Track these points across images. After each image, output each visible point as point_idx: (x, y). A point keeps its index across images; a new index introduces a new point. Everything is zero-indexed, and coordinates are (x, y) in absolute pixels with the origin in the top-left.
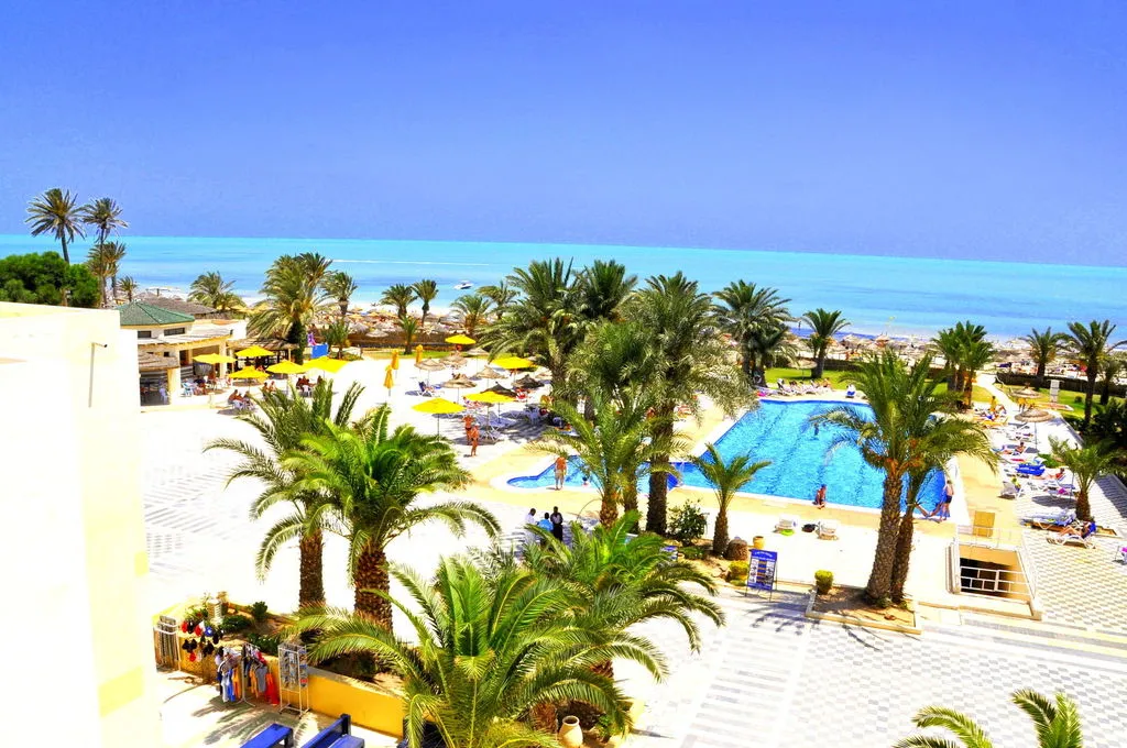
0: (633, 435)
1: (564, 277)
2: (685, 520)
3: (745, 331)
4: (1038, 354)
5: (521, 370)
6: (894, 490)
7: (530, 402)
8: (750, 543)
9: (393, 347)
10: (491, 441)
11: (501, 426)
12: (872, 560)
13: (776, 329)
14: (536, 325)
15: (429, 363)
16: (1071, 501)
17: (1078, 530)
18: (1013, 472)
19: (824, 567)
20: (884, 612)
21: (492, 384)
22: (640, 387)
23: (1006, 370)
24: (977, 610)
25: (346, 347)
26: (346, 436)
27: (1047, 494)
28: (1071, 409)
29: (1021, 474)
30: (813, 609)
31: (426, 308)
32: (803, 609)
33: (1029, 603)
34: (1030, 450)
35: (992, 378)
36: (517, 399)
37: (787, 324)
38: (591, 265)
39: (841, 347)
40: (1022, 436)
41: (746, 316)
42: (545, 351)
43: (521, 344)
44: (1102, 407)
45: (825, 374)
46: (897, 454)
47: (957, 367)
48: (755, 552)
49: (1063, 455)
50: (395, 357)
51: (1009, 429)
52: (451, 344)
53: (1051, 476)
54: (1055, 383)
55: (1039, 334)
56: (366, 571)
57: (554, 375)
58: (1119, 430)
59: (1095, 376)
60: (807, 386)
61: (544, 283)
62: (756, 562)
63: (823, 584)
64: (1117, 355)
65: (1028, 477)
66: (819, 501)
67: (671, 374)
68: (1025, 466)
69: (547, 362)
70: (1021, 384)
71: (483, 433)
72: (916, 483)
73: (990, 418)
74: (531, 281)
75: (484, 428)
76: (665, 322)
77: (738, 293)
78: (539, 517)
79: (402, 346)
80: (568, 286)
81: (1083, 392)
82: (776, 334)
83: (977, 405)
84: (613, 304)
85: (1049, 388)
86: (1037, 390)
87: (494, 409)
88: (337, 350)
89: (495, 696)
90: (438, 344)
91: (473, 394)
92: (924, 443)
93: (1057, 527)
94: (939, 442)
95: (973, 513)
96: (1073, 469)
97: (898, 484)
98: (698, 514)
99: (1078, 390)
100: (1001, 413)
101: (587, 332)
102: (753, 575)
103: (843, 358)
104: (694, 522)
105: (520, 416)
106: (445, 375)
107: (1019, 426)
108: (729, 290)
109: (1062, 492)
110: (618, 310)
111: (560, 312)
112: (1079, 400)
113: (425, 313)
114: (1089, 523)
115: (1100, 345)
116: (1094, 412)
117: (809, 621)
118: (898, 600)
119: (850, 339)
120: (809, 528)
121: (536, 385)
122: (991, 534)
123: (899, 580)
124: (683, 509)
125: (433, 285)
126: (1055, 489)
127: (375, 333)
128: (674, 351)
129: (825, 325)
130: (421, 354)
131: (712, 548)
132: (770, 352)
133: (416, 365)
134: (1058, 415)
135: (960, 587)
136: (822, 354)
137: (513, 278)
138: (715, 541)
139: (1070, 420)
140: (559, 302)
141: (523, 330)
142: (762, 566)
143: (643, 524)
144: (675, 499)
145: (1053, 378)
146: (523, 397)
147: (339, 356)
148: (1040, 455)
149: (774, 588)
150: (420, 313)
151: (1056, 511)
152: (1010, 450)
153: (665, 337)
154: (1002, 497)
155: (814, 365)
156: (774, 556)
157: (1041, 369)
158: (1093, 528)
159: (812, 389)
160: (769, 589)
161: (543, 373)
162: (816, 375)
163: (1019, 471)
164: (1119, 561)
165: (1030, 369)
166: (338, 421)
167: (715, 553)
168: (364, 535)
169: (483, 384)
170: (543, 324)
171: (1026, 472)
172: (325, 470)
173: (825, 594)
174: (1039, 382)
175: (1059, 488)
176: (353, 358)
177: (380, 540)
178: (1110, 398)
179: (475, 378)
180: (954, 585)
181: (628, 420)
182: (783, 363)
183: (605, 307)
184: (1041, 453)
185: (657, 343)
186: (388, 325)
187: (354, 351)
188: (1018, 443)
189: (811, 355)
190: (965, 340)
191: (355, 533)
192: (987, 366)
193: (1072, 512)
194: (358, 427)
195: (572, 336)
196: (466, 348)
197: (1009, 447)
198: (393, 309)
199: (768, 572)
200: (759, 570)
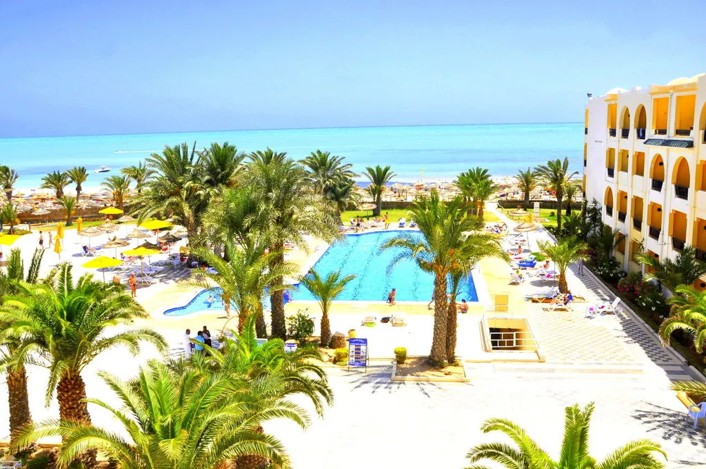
0: (257, 267)
1: (189, 157)
2: (299, 324)
3: (324, 186)
4: (524, 186)
5: (161, 229)
6: (441, 286)
7: (172, 252)
8: (347, 335)
9: (55, 221)
10: (146, 285)
11: (151, 273)
12: (432, 335)
13: (346, 183)
14: (172, 195)
15: (90, 230)
16: (555, 282)
17: (561, 300)
18: (517, 267)
19: (400, 345)
20: (444, 370)
21: (142, 242)
22: (258, 232)
23: (504, 199)
24: (505, 361)
25: (16, 224)
26: (40, 291)
27: (539, 279)
28: (548, 221)
29: (521, 268)
30: (396, 375)
31: (79, 189)
32: (389, 375)
33: (536, 352)
34: (526, 251)
35: (496, 205)
36: (161, 251)
37: (353, 179)
38: (209, 147)
39: (392, 193)
40: (519, 242)
41: (323, 176)
42: (181, 213)
43: (162, 210)
44: (568, 217)
45: (383, 212)
46: (441, 261)
47: (472, 199)
48: (351, 341)
49: (547, 251)
50: (59, 229)
51: (510, 238)
52: (104, 215)
53: (541, 267)
54: (537, 205)
55: (524, 173)
56: (68, 392)
57: (189, 231)
58: (580, 231)
59: (562, 197)
60: (372, 221)
61: (176, 163)
62: (353, 347)
63: (401, 358)
64: (574, 182)
65: (526, 269)
66: (390, 299)
67: (279, 221)
68: (523, 262)
69: (183, 221)
70: (515, 207)
71: (139, 279)
72: (456, 280)
73: (497, 232)
74: (165, 162)
75: (140, 276)
76: (270, 184)
77: (317, 159)
78: (194, 335)
79: (63, 220)
80: (193, 164)
81: (555, 208)
82: (346, 187)
83: (487, 224)
84: (228, 175)
85: (533, 208)
86: (525, 210)
87: (146, 261)
88: (9, 228)
89: (189, 463)
90: (93, 215)
91: (128, 250)
92: (458, 252)
93: (548, 299)
94: (468, 251)
95: (494, 297)
96: (554, 260)
97: (444, 282)
98: (308, 319)
99: (551, 208)
100: (504, 228)
101: (211, 196)
102: (352, 356)
103: (394, 200)
104: (306, 325)
105: (166, 264)
106: (103, 239)
107: (516, 236)
108: (310, 158)
109: (549, 276)
110: (233, 178)
111: (189, 184)
112: (553, 214)
113: (78, 192)
114: (568, 295)
115: (562, 176)
116: (563, 221)
117: (395, 383)
118: (452, 361)
119: (396, 186)
120: (385, 320)
121: (175, 239)
122: (507, 309)
123: (451, 347)
124: (297, 317)
125: (83, 170)
126: (544, 275)
127: (39, 212)
128: (280, 205)
129: (380, 177)
130: (81, 225)
131: (320, 342)
132: (342, 199)
133: (79, 233)
134: (541, 226)
135: (492, 347)
136: (379, 198)
137: (150, 160)
138: (322, 337)
139: (548, 228)
140: (188, 176)
141: (163, 198)
142: (358, 350)
143: (269, 331)
144: (290, 310)
145: (535, 201)
146: (166, 249)
147: (11, 232)
148: (532, 254)
149: (367, 364)
150: (75, 193)
151: (546, 290)
152: (512, 252)
153: (273, 195)
154: (511, 284)
155: (374, 206)
156: (365, 341)
157: (527, 195)
158: (570, 298)
159: (376, 224)
160: (364, 365)
161: (179, 230)
162: (376, 213)
163: (520, 265)
164: (588, 317)
165: (519, 197)
166: (29, 281)
167: (323, 345)
168: (63, 365)
169: (135, 243)
170: (177, 194)
171: (524, 266)
172: (25, 318)
173: (403, 363)
174: (527, 205)
175: (547, 274)
176: (23, 233)
177: (77, 366)
178: (572, 211)
179: (128, 239)
180: (487, 347)
181: (253, 257)
182: (352, 208)
183: (222, 177)
184: (533, 252)
185: (267, 199)
186: (49, 204)
187: (25, 227)
188: (517, 247)
189: (371, 200)
190: (476, 181)
191: (56, 363)
192: (491, 197)
193: (557, 289)
194: (48, 283)
195: (200, 199)
196: (116, 217)
197: (511, 250)
198: (52, 192)
199: (362, 353)
200: (356, 353)
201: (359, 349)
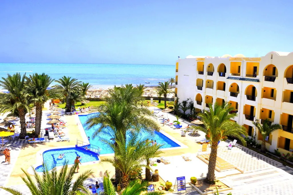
3: (70, 93)
30: (203, 192)
41: (70, 88)
53: (186, 127)
54: (152, 99)
62: (179, 182)
63: (194, 181)
77: (66, 81)
102: (179, 186)
122: (206, 150)
160: (185, 190)
171: (177, 127)
173: (195, 184)
183: (43, 91)
199: (183, 184)
200: (181, 184)
201: (182, 182)
